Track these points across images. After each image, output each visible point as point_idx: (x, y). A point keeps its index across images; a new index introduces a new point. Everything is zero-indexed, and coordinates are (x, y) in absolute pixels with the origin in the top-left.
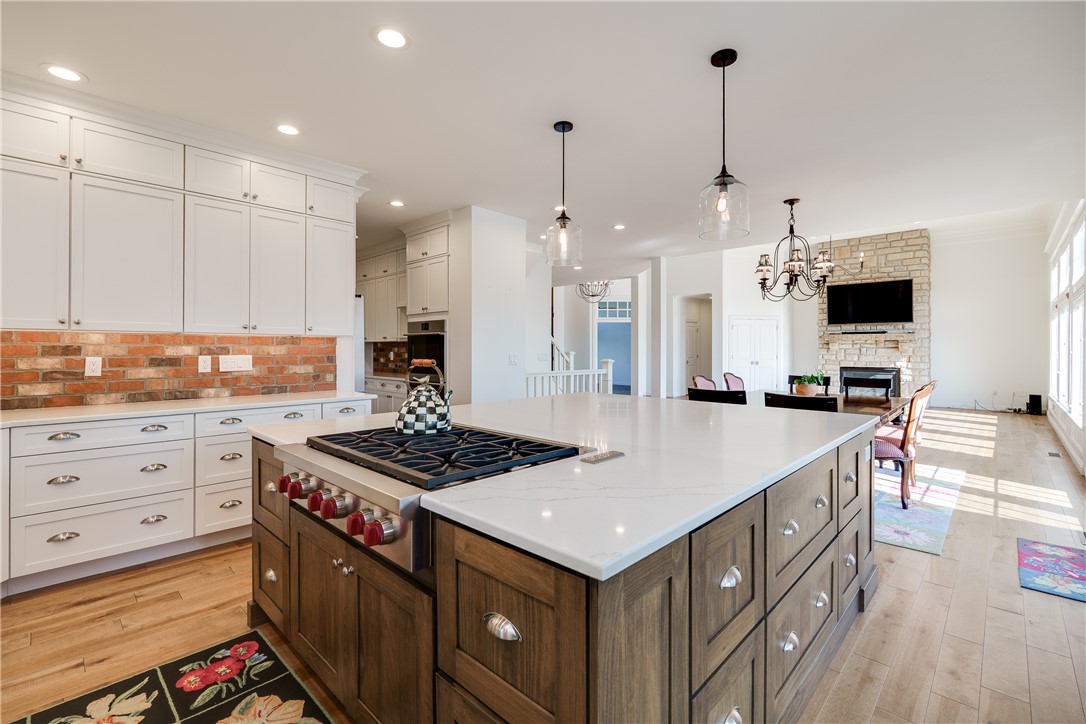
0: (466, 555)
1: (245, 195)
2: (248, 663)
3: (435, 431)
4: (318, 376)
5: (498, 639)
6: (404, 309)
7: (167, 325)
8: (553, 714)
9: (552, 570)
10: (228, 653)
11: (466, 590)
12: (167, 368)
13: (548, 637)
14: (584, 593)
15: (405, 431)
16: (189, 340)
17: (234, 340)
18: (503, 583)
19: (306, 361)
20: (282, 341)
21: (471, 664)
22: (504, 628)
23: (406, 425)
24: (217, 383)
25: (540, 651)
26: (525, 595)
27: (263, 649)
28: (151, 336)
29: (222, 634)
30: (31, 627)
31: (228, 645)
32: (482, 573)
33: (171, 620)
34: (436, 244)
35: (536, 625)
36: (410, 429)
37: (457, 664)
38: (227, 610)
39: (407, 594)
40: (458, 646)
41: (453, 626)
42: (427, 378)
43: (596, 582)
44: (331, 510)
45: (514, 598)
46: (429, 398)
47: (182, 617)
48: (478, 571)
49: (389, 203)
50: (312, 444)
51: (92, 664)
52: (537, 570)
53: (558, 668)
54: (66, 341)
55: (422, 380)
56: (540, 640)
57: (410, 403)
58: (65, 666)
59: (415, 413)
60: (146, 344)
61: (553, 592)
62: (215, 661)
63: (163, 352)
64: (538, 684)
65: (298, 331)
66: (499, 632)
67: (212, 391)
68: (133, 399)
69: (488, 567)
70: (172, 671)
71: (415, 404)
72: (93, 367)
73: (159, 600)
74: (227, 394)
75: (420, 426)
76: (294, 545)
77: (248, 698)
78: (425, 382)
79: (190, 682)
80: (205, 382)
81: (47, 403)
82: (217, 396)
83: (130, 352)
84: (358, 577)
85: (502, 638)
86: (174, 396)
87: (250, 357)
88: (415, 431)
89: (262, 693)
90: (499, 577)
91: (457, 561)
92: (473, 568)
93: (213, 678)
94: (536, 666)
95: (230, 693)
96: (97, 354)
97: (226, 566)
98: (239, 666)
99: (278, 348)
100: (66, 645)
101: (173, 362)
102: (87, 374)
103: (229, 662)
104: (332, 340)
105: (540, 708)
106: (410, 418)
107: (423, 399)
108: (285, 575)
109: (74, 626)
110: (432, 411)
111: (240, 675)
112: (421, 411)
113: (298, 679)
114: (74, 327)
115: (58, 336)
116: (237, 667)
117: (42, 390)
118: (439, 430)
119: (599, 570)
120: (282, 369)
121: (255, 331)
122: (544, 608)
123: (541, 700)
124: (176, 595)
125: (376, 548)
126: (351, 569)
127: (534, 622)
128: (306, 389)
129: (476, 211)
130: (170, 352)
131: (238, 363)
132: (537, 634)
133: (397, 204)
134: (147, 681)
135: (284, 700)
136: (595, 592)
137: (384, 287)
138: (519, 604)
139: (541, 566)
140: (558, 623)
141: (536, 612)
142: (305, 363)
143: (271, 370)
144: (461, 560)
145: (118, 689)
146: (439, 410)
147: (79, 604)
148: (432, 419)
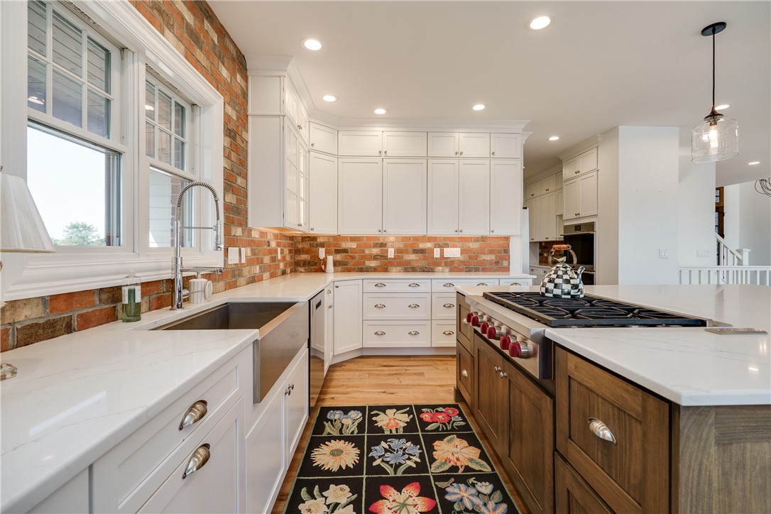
0: (576, 373)
1: (456, 153)
2: (453, 419)
3: (569, 297)
4: (498, 262)
5: (599, 438)
6: (561, 216)
7: (419, 232)
8: (640, 505)
9: (640, 393)
10: (444, 410)
11: (575, 399)
12: (420, 255)
13: (637, 445)
14: (667, 415)
15: (547, 295)
16: (430, 239)
17: (451, 239)
18: (602, 398)
19: (491, 252)
20: (477, 239)
21: (578, 451)
22: (602, 430)
23: (547, 290)
24: (443, 264)
25: (630, 454)
26: (619, 409)
27: (461, 414)
28: (413, 237)
29: (441, 400)
30: (369, 370)
31: (444, 406)
32: (587, 388)
33: (419, 385)
34: (587, 163)
35: (628, 434)
36: (550, 293)
37: (569, 449)
38: (444, 389)
39: (537, 395)
40: (570, 437)
41: (566, 422)
42: (564, 259)
43: (678, 406)
44: (492, 334)
45: (611, 410)
46: (566, 273)
47: (425, 385)
48: (583, 385)
49: (548, 139)
50: (486, 296)
51: (389, 393)
52: (628, 391)
53: (644, 470)
54: (381, 241)
55: (560, 260)
56: (631, 445)
57: (551, 275)
58: (380, 390)
59: (553, 282)
60: (411, 242)
61: (640, 409)
62: (437, 411)
63: (418, 246)
64: (629, 479)
65: (486, 233)
66: (599, 433)
67: (440, 268)
68: (406, 270)
69: (592, 384)
70: (419, 408)
71: (554, 276)
72: (391, 253)
73: (415, 374)
74: (448, 270)
75: (557, 292)
76: (476, 356)
77: (452, 436)
78: (562, 261)
79: (426, 417)
80: (437, 263)
81: (375, 270)
82: (443, 271)
83: (405, 246)
84: (510, 380)
85: (601, 437)
86: (424, 270)
87: (459, 249)
88: (554, 295)
89: (459, 436)
90: (598, 392)
91: (570, 377)
92: (580, 384)
93: (436, 420)
94: (627, 465)
95: (443, 430)
96: (392, 247)
97: (445, 366)
98: (449, 418)
99: (475, 244)
100: (380, 382)
101: (422, 251)
102: (389, 257)
103: (444, 415)
104: (507, 238)
105: (629, 497)
106: (551, 286)
107: (560, 273)
108: (472, 374)
109: (383, 375)
110: (567, 281)
111: (449, 423)
112: (558, 281)
113: (478, 438)
114: (384, 233)
115: (378, 238)
116: (447, 418)
117: (373, 264)
118: (573, 296)
119: (679, 396)
120: (476, 257)
121: (461, 233)
122: (634, 421)
123: (631, 492)
124: (422, 374)
125: (516, 359)
126: (505, 374)
127: (625, 431)
128: (490, 270)
129: (622, 129)
130: (421, 246)
131: (453, 253)
132: (628, 441)
133: (554, 138)
134: (409, 409)
135: (470, 445)
136: (677, 415)
137: (546, 202)
138: (614, 415)
139: (630, 388)
140: (645, 435)
141: (627, 424)
142: (490, 253)
143: (470, 258)
144: (572, 376)
145: (398, 408)
146: (572, 282)
147: (385, 366)
148: (567, 287)
